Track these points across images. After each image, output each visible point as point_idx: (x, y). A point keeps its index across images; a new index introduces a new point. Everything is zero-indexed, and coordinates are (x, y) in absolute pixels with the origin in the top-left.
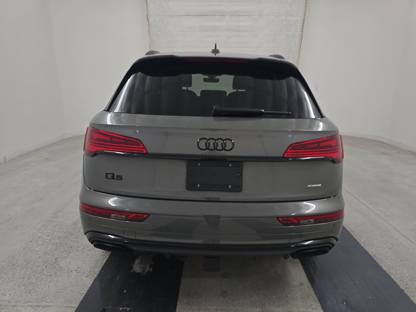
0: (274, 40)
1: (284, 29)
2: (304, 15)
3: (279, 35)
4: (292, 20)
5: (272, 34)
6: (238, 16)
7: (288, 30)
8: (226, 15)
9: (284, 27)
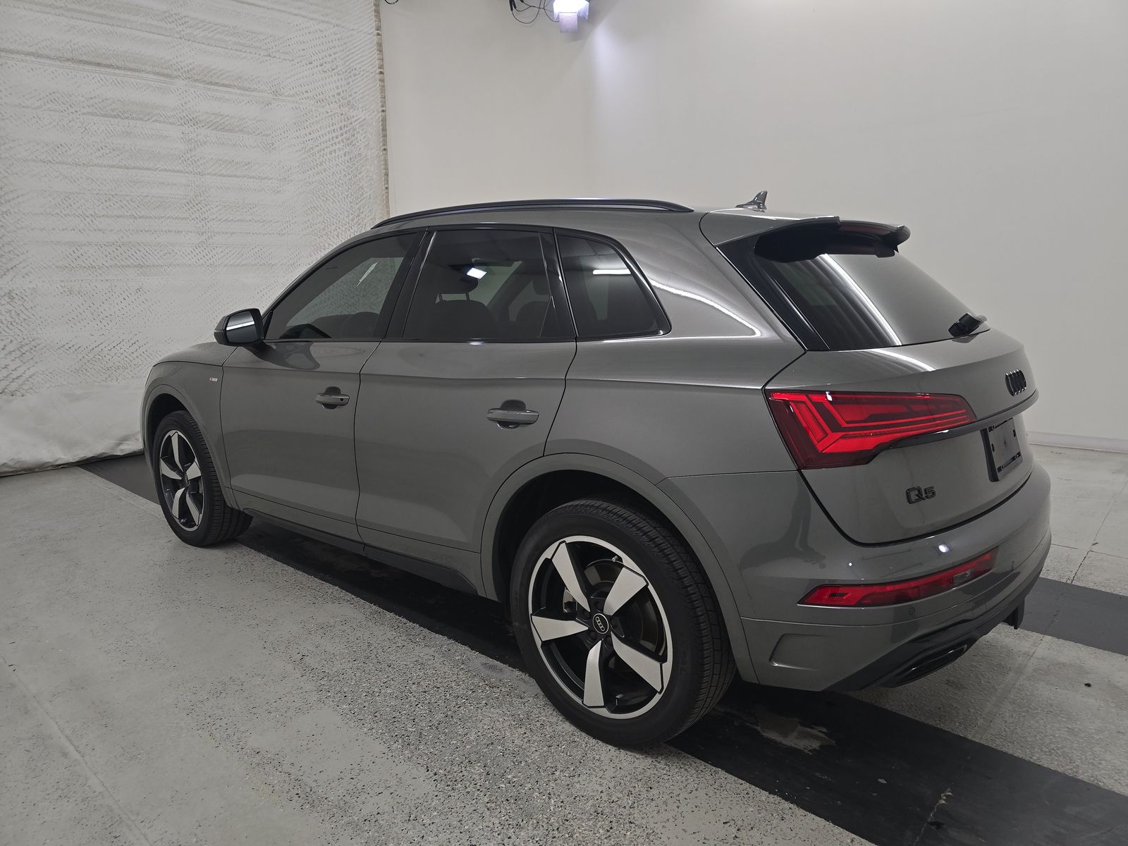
0: (321, 164)
1: (340, 138)
2: (381, 109)
3: (331, 153)
4: (353, 117)
5: (312, 148)
6: (211, 83)
7: (349, 142)
8: (177, 77)
9: (339, 133)
